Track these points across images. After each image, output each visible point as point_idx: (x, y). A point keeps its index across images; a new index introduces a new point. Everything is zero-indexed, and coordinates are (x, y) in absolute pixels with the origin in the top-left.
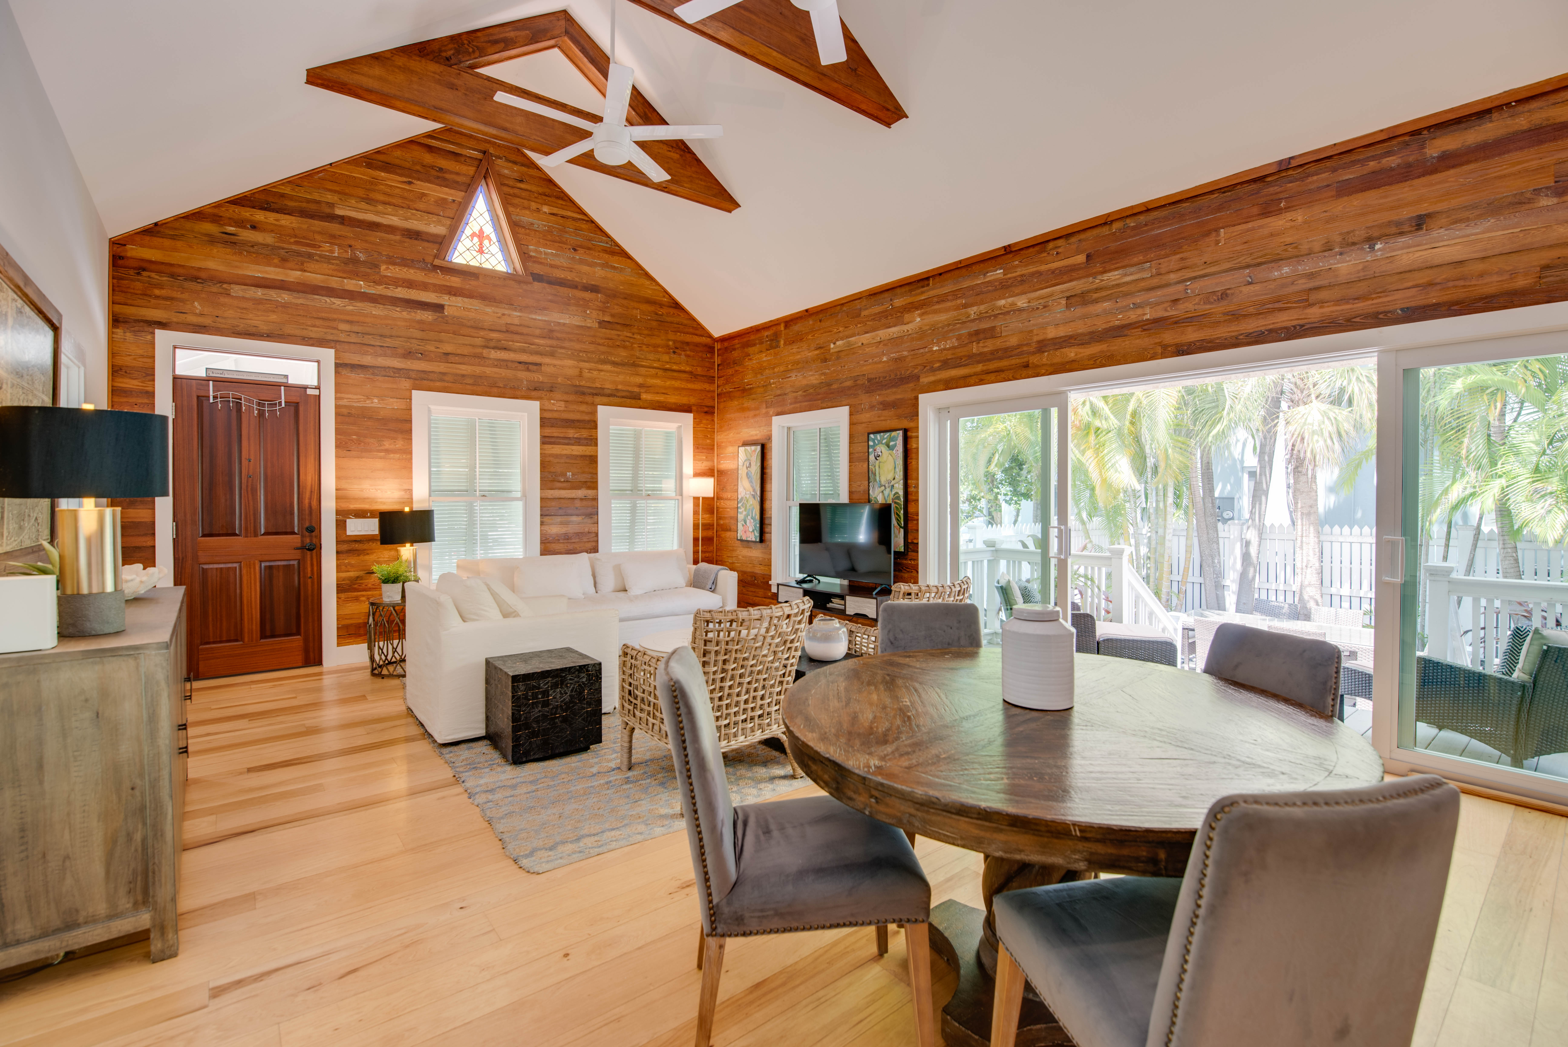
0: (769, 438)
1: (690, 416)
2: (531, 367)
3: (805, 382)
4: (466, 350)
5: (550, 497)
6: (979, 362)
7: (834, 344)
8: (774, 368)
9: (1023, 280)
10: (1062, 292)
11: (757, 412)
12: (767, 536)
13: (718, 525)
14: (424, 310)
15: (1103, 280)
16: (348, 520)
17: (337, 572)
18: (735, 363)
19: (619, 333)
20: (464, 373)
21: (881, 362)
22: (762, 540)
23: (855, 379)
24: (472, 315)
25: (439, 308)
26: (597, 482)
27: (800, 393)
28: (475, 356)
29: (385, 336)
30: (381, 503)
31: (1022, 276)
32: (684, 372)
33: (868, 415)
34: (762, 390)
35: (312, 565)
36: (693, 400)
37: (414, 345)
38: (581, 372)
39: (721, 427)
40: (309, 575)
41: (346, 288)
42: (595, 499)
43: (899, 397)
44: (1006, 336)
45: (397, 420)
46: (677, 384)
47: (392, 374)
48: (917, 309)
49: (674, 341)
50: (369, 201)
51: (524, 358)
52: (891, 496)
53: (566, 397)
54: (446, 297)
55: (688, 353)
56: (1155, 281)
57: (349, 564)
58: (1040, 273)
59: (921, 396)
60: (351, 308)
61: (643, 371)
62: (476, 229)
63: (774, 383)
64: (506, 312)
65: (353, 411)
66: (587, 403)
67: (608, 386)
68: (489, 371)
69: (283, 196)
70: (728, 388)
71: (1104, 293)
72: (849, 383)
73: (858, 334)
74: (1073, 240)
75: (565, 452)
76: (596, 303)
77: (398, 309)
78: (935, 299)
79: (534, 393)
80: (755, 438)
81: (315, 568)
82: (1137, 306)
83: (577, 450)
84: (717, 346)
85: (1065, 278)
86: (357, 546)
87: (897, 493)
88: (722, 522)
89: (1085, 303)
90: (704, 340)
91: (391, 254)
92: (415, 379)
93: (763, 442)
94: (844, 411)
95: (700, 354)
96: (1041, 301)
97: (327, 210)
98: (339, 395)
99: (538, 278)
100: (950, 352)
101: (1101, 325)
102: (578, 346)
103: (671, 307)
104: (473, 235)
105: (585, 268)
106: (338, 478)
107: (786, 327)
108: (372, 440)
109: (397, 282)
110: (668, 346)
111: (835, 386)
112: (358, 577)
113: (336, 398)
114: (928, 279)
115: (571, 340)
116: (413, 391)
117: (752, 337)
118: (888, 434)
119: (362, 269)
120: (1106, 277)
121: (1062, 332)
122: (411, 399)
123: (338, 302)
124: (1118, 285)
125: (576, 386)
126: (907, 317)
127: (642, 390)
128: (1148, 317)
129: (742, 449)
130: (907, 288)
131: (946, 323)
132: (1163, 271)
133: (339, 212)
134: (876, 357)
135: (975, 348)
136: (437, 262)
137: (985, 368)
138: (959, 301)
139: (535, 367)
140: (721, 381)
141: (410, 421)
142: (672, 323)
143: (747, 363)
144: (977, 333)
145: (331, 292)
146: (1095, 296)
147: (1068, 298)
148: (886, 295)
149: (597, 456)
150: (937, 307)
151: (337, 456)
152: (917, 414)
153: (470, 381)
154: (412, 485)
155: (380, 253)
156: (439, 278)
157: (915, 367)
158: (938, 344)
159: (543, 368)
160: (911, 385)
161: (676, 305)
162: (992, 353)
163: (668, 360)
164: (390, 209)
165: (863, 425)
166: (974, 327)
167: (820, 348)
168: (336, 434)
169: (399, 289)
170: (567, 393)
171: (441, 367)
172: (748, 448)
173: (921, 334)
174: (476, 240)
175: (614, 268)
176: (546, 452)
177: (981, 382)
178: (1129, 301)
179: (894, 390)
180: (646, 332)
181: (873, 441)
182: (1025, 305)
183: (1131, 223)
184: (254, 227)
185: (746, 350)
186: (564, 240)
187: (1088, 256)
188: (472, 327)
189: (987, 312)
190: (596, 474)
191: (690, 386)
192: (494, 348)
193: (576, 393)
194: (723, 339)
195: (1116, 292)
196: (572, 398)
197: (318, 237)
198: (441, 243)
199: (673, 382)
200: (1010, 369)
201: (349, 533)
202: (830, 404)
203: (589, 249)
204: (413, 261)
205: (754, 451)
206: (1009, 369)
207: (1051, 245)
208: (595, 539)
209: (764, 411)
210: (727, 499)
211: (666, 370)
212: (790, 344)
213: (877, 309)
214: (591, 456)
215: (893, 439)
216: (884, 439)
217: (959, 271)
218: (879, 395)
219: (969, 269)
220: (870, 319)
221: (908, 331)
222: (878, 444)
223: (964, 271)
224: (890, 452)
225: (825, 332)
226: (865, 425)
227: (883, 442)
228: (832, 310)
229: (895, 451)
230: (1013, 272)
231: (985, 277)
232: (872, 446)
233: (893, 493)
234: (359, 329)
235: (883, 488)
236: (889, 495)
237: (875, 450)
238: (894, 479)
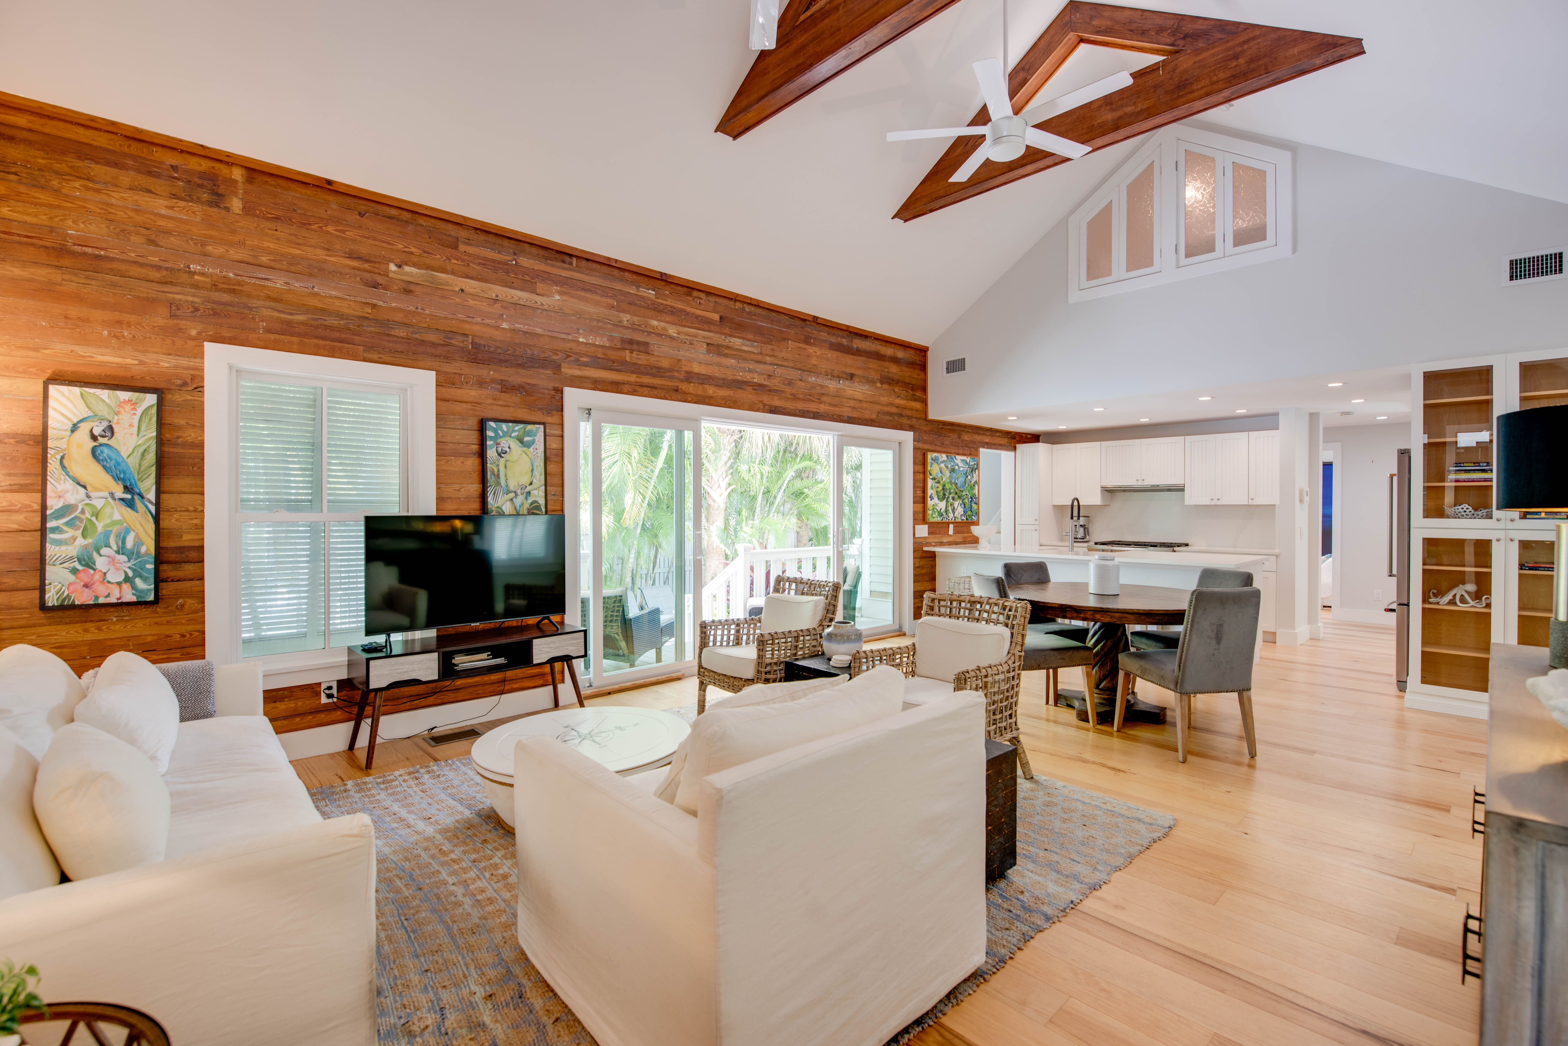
0: (192, 385)
3: (317, 302)
6: (633, 372)
7: (399, 266)
8: (202, 243)
9: (673, 311)
10: (704, 337)
12: (174, 588)
15: (730, 342)
21: (497, 328)
23: (448, 335)
27: (303, 318)
31: (671, 307)
33: (473, 393)
43: (530, 381)
44: (658, 356)
48: (555, 283)
56: (759, 358)
58: (687, 313)
59: (566, 390)
63: (202, 274)
71: (731, 352)
72: (433, 337)
73: (453, 273)
74: (712, 298)
78: (580, 284)
80: (124, 374)
82: (750, 371)
85: (706, 327)
87: (535, 502)
89: (720, 354)
93: (164, 387)
96: (688, 337)
100: (600, 350)
101: (729, 375)
107: (250, 179)
111: (401, 332)
114: (571, 256)
118: (522, 426)
120: (731, 340)
121: (703, 370)
124: (739, 350)
126: (540, 287)
128: (756, 380)
129: (64, 392)
130: (542, 252)
131: (595, 317)
132: (764, 352)
134: (488, 318)
135: (628, 356)
137: (638, 380)
138: (609, 300)
144: (631, 342)
146: (726, 351)
147: (707, 344)
148: (507, 243)
150: (582, 294)
152: (561, 410)
157: (555, 351)
158: (584, 336)
160: (549, 372)
162: (645, 366)
165: (464, 405)
166: (628, 335)
167: (359, 259)
172: (97, 393)
173: (562, 315)
177: (633, 393)
178: (746, 365)
179: (521, 370)
181: (495, 431)
182: (674, 335)
183: (747, 308)
187: (720, 317)
189: (640, 326)
195: (740, 355)
200: (663, 389)
202: (385, 358)
205: (130, 402)
207: (695, 293)
209: (161, 321)
212: (262, 217)
213: (490, 254)
215: (528, 434)
216: (514, 431)
217: (611, 269)
218: (494, 371)
219: (621, 273)
220: (477, 261)
221: (542, 304)
222: (504, 436)
223: (616, 272)
224: (525, 449)
225: (375, 239)
226: (469, 406)
227: (513, 435)
228: (394, 212)
229: (531, 449)
230: (664, 300)
231: (638, 290)
232: (492, 438)
233: (530, 501)
235: (512, 495)
236: (522, 504)
237: (498, 444)
238: (531, 484)
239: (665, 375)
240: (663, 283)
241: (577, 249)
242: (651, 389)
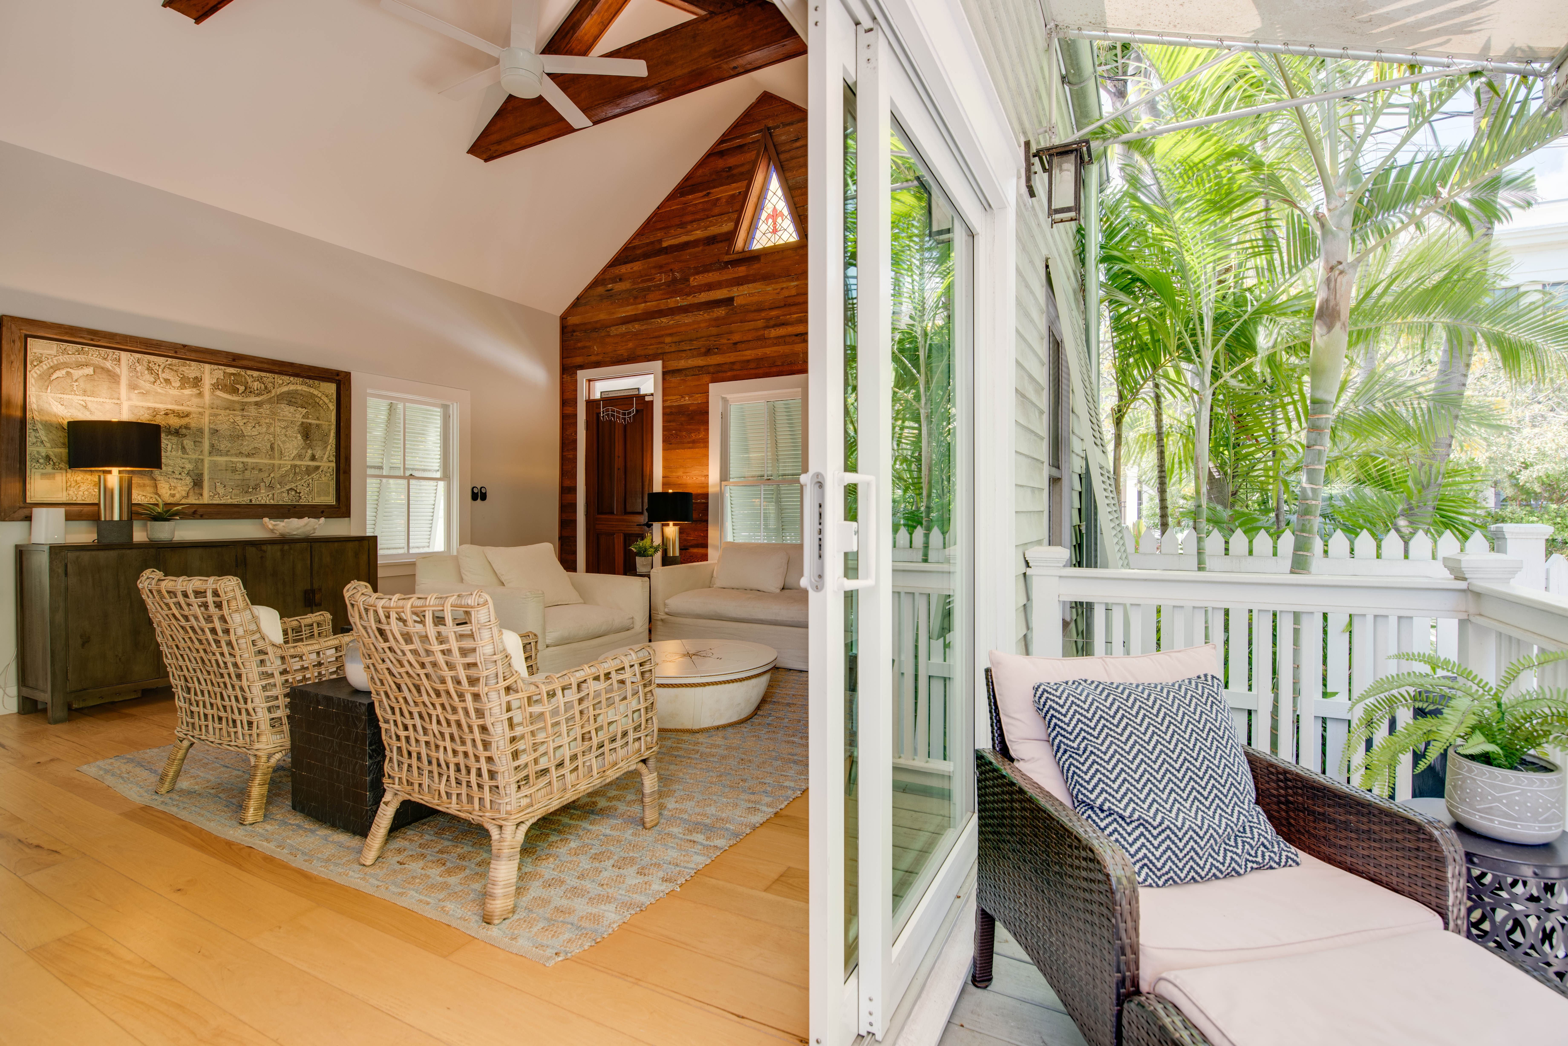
4: (749, 336)
14: (719, 307)
20: (750, 357)
24: (755, 299)
25: (729, 301)
28: (758, 339)
29: (693, 340)
30: (690, 487)
37: (712, 342)
41: (669, 306)
45: (700, 413)
47: (696, 372)
50: (682, 225)
54: (735, 289)
60: (672, 322)
62: (771, 211)
65: (674, 410)
68: (769, 351)
69: (634, 248)
77: (701, 313)
91: (697, 265)
92: (712, 373)
97: (657, 247)
98: (664, 398)
104: (769, 216)
108: (685, 433)
109: (702, 289)
113: (662, 402)
116: (711, 384)
119: (679, 286)
122: (709, 392)
123: (665, 320)
133: (665, 244)
136: (727, 256)
141: (708, 413)
145: (661, 313)
151: (664, 452)
153: (753, 365)
154: (708, 470)
155: (689, 268)
156: (730, 273)
164: (695, 225)
168: (662, 431)
169: (702, 294)
171: (731, 357)
174: (770, 221)
184: (621, 280)
188: (755, 311)
192: (775, 326)
197: (653, 271)
198: (730, 239)
204: (711, 264)
234: (675, 339)
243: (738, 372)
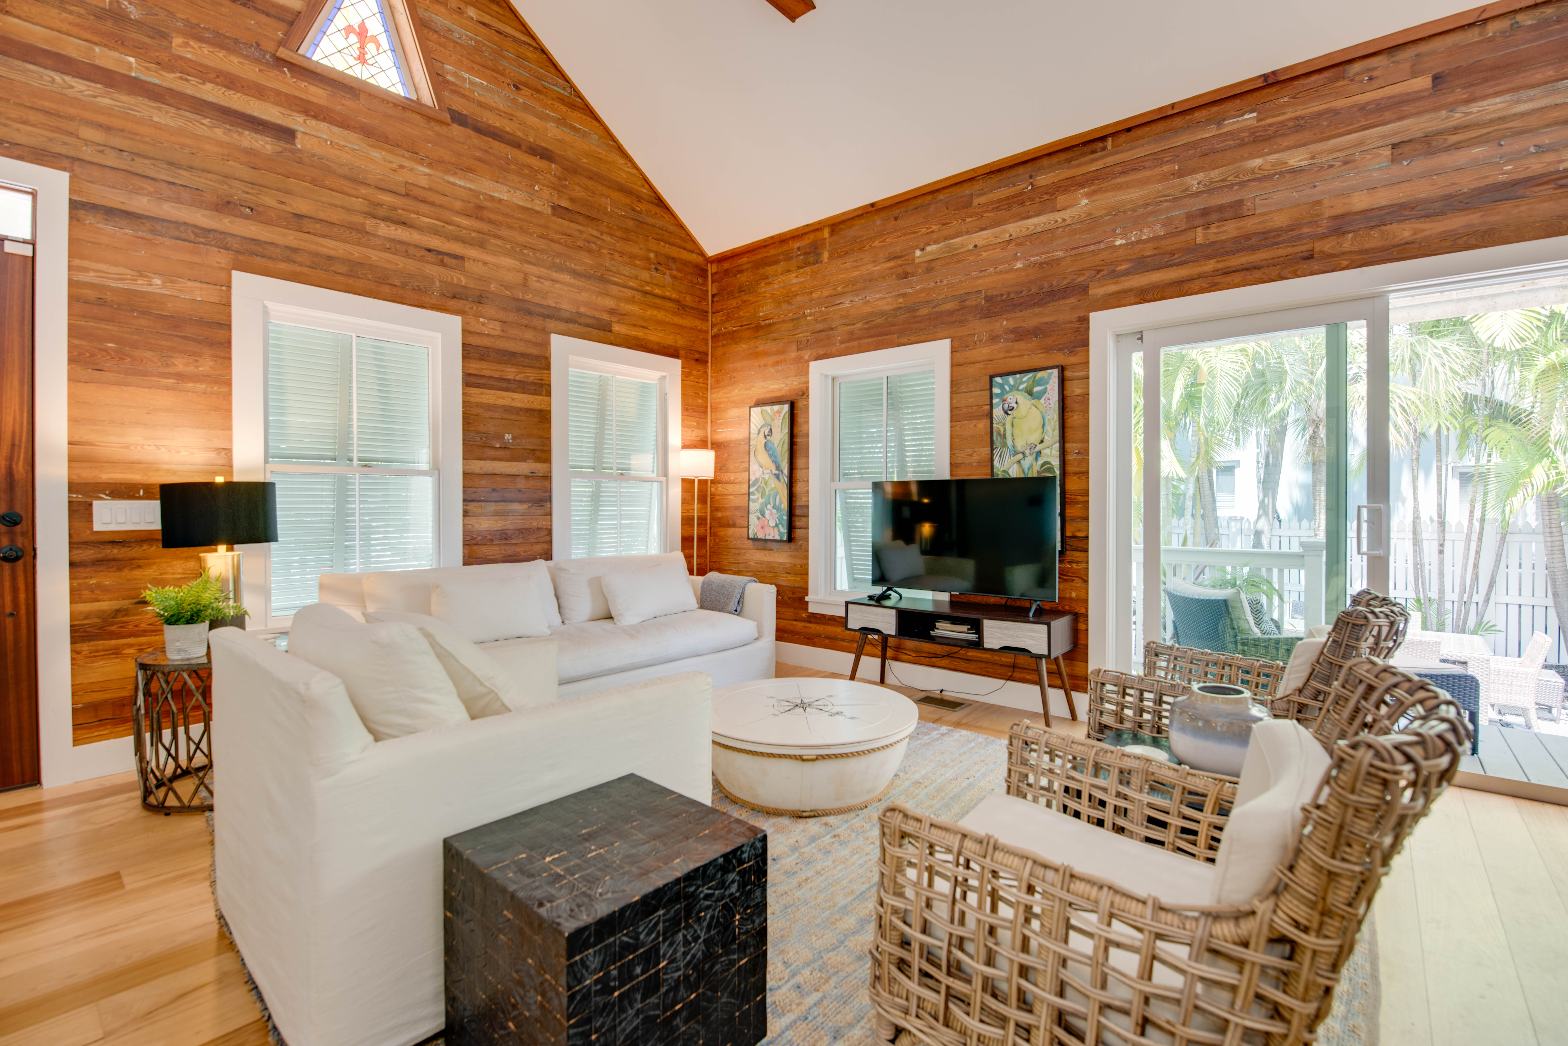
0: (804, 393)
1: (678, 363)
2: (447, 259)
3: (867, 309)
4: (335, 216)
5: (478, 471)
6: (1209, 257)
7: (923, 250)
8: (811, 293)
9: (1298, 125)
10: (1383, 137)
11: (781, 357)
12: (798, 533)
13: (712, 518)
14: (257, 131)
15: (1469, 114)
16: (96, 503)
17: (72, 602)
18: (741, 290)
19: (581, 228)
20: (332, 253)
21: (1011, 271)
22: (791, 539)
23: (962, 299)
24: (344, 157)
25: (287, 134)
26: (549, 451)
27: (859, 325)
28: (351, 227)
29: (179, 166)
30: (168, 471)
31: (1296, 118)
32: (669, 299)
33: (986, 351)
34: (790, 325)
35: (15, 589)
36: (681, 341)
37: (237, 192)
38: (526, 279)
39: (718, 382)
40: (8, 610)
41: (98, 62)
42: (547, 477)
43: (1047, 319)
44: (1264, 214)
45: (202, 322)
46: (660, 315)
47: (192, 237)
48: (1082, 185)
49: (657, 254)
51: (436, 243)
52: (1037, 467)
53: (502, 315)
54: (300, 118)
55: (675, 272)
57: (98, 586)
58: (1336, 112)
59: (1093, 316)
60: (107, 101)
61: (615, 290)
62: (355, 22)
63: (810, 315)
64: (406, 163)
65: (109, 296)
66: (535, 329)
67: (565, 306)
68: (376, 256)
70: (730, 327)
71: (1473, 134)
72: (950, 306)
73: (967, 233)
75: (501, 402)
76: (548, 176)
77: (206, 121)
78: (1118, 169)
79: (452, 303)
80: (778, 394)
81: (22, 596)
82: (1544, 149)
83: (520, 400)
84: (712, 269)
85: (1388, 115)
86: (115, 552)
87: (1047, 463)
88: (719, 515)
89: (1433, 151)
90: (694, 258)
91: (194, 21)
92: (238, 252)
93: (793, 398)
94: (944, 346)
95: (690, 277)
96: (1338, 154)
98: (77, 262)
99: (459, 119)
100: (1149, 245)
101: (1467, 182)
102: (521, 238)
103: (652, 203)
104: (349, 29)
105: (532, 120)
106: (73, 421)
107: (833, 232)
108: (148, 354)
109: (204, 73)
110: (648, 259)
111: (924, 311)
112: (117, 611)
113: (70, 268)
114: (1103, 138)
115: (510, 227)
116: (234, 273)
117: (772, 252)
118: (1031, 375)
119: (134, 35)
120: (1474, 108)
121: (1383, 198)
122: (229, 287)
123: (79, 87)
124: (1502, 119)
125: (518, 300)
126: (1061, 200)
127: (614, 319)
129: (756, 411)
130: (1063, 156)
131: (1141, 202)
134: (1002, 264)
135: (1200, 236)
136: (283, 53)
137: (1221, 265)
138: (1166, 168)
139: (453, 262)
140: (719, 317)
141: (228, 327)
142: (653, 226)
143: (763, 288)
144: (1205, 212)
146: (1454, 139)
147: (1394, 146)
148: (1021, 170)
149: (549, 412)
150: (1122, 179)
151: (71, 379)
152: (1086, 344)
153: (343, 269)
154: (230, 440)
155: (171, 14)
156: (285, 82)
157: (1081, 272)
158: (1124, 235)
159: (467, 264)
160: (1072, 300)
161: (660, 202)
162: (1235, 240)
163: (648, 279)
165: (977, 366)
166: (1199, 204)
167: (895, 258)
168: (70, 336)
169: (209, 86)
170: (504, 309)
171: (290, 238)
172: (768, 409)
173: (1091, 222)
174: (353, 38)
175: (574, 129)
176: (472, 399)
177: (1213, 287)
178: (1529, 143)
179: (1037, 310)
180: (619, 233)
181: (1001, 386)
182: (1303, 163)
185: (761, 271)
186: (501, 68)
187: (1436, 78)
188: (345, 177)
189: (1224, 180)
190: (549, 439)
191: (677, 320)
192: (385, 219)
193: (518, 310)
194: (721, 259)
195: (1500, 131)
196: (512, 317)
198: (291, 24)
199: (655, 312)
201: (98, 526)
202: (913, 339)
203: (538, 91)
204: (236, 41)
205: (779, 412)
206: (1273, 263)
207: (1357, 67)
208: (547, 538)
209: (793, 355)
210: (729, 482)
211: (646, 293)
212: (840, 257)
213: (1004, 192)
214: (540, 411)
215: (1038, 383)
216: (1021, 383)
217: (1169, 121)
218: (1007, 320)
219: (1188, 117)
220: (990, 208)
221: (1064, 220)
222: (1011, 390)
223: (1178, 122)
224: (1034, 401)
225: (905, 235)
226: (981, 365)
227: (1021, 387)
228: (919, 201)
229: (1042, 401)
230: (1278, 115)
231: (1219, 128)
232: (998, 395)
233: (1040, 462)
234: (124, 144)
235: (1020, 456)
236: (1031, 466)
237: (1004, 400)
238: (1042, 441)
239: (1281, 239)
240: (1274, 89)
241: (1107, 126)
242: (1248, 273)
243: (305, 270)
